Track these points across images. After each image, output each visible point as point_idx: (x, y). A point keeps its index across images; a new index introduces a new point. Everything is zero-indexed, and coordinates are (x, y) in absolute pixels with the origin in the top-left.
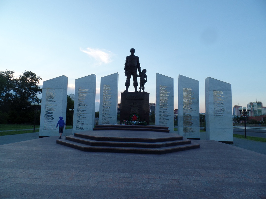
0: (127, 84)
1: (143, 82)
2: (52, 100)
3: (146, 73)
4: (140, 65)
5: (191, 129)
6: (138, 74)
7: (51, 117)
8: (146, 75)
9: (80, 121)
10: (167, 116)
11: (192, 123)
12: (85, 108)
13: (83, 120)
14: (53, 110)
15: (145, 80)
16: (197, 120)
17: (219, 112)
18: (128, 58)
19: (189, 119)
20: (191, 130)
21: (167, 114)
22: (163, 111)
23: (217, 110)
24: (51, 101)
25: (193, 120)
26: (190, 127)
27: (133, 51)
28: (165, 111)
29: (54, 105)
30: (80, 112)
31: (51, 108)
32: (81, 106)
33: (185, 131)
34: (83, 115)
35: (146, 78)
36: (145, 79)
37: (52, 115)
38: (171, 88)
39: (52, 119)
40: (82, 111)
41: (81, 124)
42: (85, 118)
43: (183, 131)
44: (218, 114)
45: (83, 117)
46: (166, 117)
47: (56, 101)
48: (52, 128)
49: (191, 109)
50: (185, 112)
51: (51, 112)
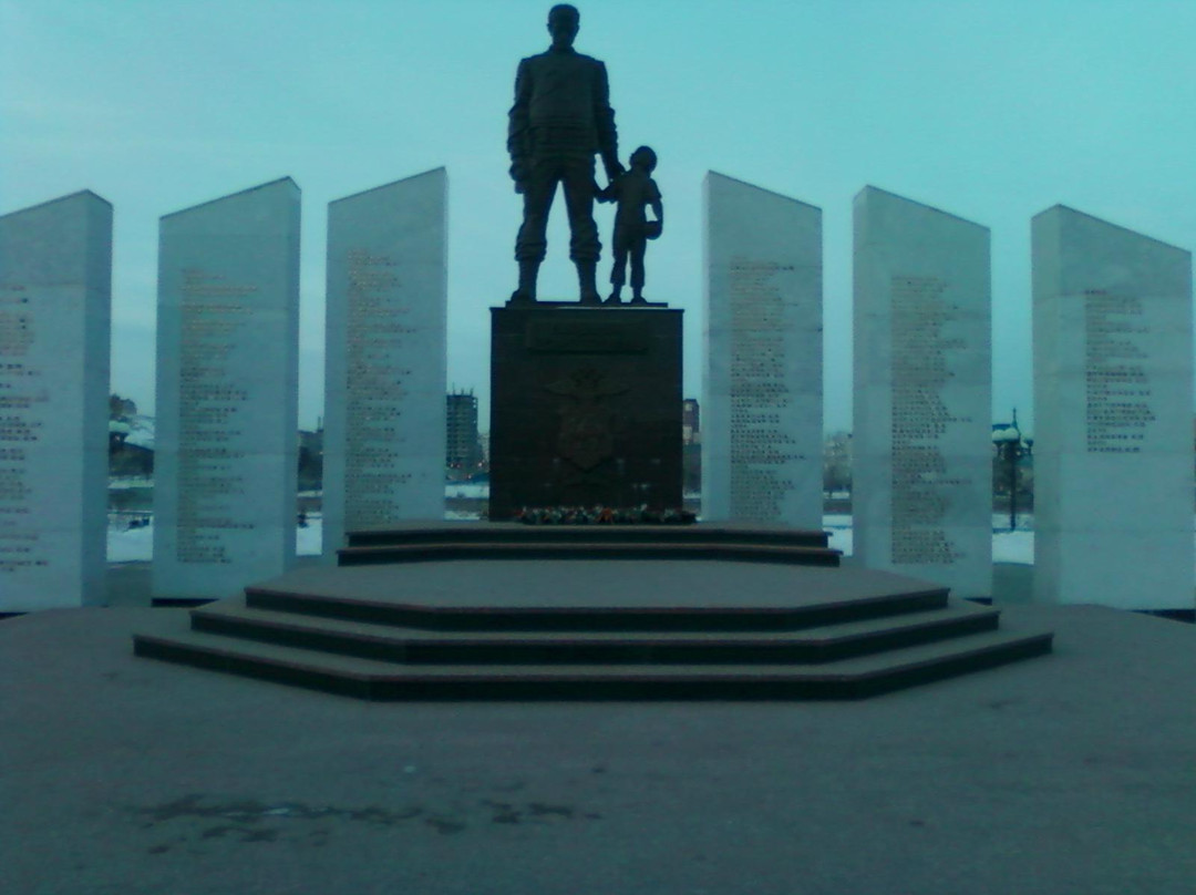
0: (530, 250)
1: (635, 235)
2: (10, 366)
3: (654, 175)
6: (602, 179)
7: (7, 481)
8: (653, 184)
9: (201, 502)
10: (783, 459)
11: (948, 504)
12: (230, 413)
13: (220, 499)
14: (21, 436)
15: (652, 222)
16: (974, 478)
17: (1119, 431)
19: (929, 476)
21: (784, 448)
22: (757, 426)
23: (1103, 415)
24: (4, 369)
25: (950, 486)
26: (932, 529)
27: (564, 22)
28: (766, 426)
29: (26, 395)
30: (202, 445)
31: (4, 420)
32: (203, 404)
33: (902, 555)
34: (219, 461)
35: (658, 210)
37: (18, 465)
39: (16, 493)
40: (214, 436)
41: (209, 522)
42: (235, 484)
43: (891, 553)
44: (1110, 443)
45: (218, 473)
46: (772, 466)
47: (38, 373)
48: (23, 557)
49: (940, 414)
50: (902, 431)
51: (6, 445)
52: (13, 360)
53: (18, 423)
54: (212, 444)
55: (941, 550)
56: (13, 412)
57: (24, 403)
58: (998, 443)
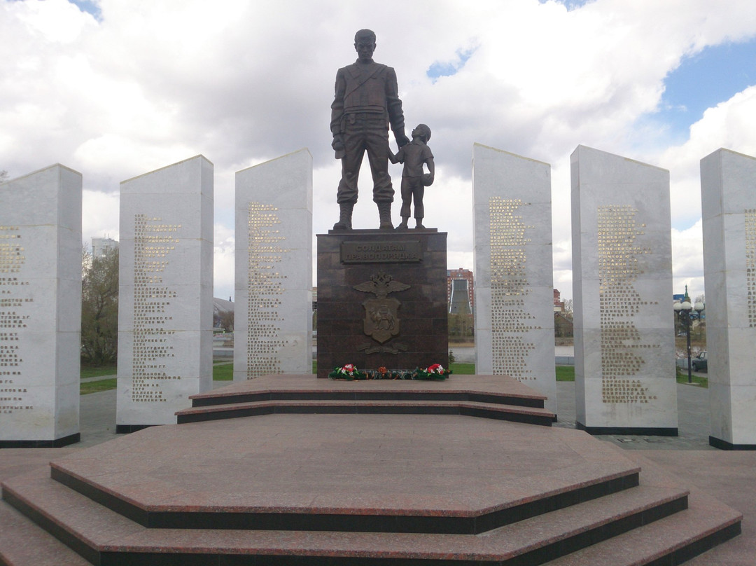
1: (416, 186)
2: (10, 279)
3: (429, 143)
4: (402, 108)
5: (639, 389)
7: (8, 355)
9: (148, 363)
10: (527, 329)
11: (641, 362)
12: (166, 306)
13: (159, 361)
14: (17, 325)
15: (427, 175)
16: (661, 344)
18: (344, 77)
19: (628, 342)
20: (635, 393)
21: (527, 322)
22: (508, 308)
24: (6, 282)
25: (644, 349)
26: (631, 379)
27: (365, 42)
28: (515, 307)
29: (19, 298)
30: (148, 326)
31: (6, 314)
32: (149, 300)
33: (609, 396)
34: (159, 337)
35: (431, 168)
36: (426, 171)
37: (14, 343)
38: (543, 207)
39: (13, 362)
40: (156, 321)
41: (152, 376)
42: (169, 351)
43: (602, 395)
45: (158, 344)
46: (520, 334)
47: (27, 283)
48: (18, 404)
49: (635, 299)
50: (607, 311)
51: (7, 330)
52: (12, 276)
53: (14, 316)
54: (155, 326)
55: (638, 394)
56: (11, 309)
57: (19, 302)
58: (677, 311)
